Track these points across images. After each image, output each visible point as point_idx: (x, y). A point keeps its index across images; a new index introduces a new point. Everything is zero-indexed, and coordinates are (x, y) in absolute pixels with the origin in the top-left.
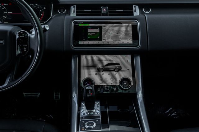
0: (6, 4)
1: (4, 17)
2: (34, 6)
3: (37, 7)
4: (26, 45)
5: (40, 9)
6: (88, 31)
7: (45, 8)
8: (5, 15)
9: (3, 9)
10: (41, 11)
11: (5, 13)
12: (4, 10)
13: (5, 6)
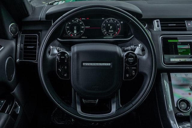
0: (83, 19)
1: (82, 31)
2: (111, 20)
3: (114, 22)
4: (135, 68)
5: (117, 23)
6: (178, 48)
7: (122, 22)
8: (82, 29)
9: (81, 23)
10: (118, 25)
11: (83, 27)
12: (82, 25)
13: (83, 21)
